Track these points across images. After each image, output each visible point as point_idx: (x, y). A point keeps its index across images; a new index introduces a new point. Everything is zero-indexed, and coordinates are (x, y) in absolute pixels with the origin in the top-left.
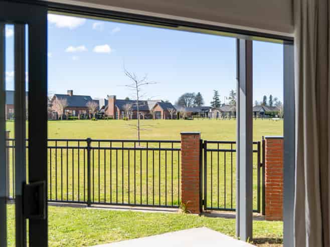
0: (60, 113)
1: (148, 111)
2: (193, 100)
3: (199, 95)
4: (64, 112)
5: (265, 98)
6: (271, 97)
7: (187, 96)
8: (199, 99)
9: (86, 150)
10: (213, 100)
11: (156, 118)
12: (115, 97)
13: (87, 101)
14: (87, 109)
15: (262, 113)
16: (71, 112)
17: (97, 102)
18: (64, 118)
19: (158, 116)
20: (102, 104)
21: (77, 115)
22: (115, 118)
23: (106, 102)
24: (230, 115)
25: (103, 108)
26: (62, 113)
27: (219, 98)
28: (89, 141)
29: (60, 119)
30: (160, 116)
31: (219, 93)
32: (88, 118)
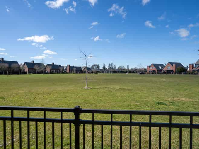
0: (49, 71)
1: (82, 71)
2: (96, 67)
3: (98, 65)
4: (51, 71)
5: (120, 66)
6: (122, 66)
7: (94, 65)
8: (98, 66)
9: (73, 125)
10: (103, 67)
11: (85, 73)
12: (69, 65)
13: (59, 67)
14: (59, 70)
15: (121, 71)
16: (53, 71)
17: (63, 67)
18: (51, 73)
19: (85, 72)
20: (65, 68)
21: (55, 72)
22: (70, 73)
23: (66, 67)
24: (110, 72)
25: (65, 69)
26: (50, 71)
27: (105, 66)
28: (77, 111)
29: (49, 73)
30: (86, 72)
31: (105, 65)
32: (60, 73)
